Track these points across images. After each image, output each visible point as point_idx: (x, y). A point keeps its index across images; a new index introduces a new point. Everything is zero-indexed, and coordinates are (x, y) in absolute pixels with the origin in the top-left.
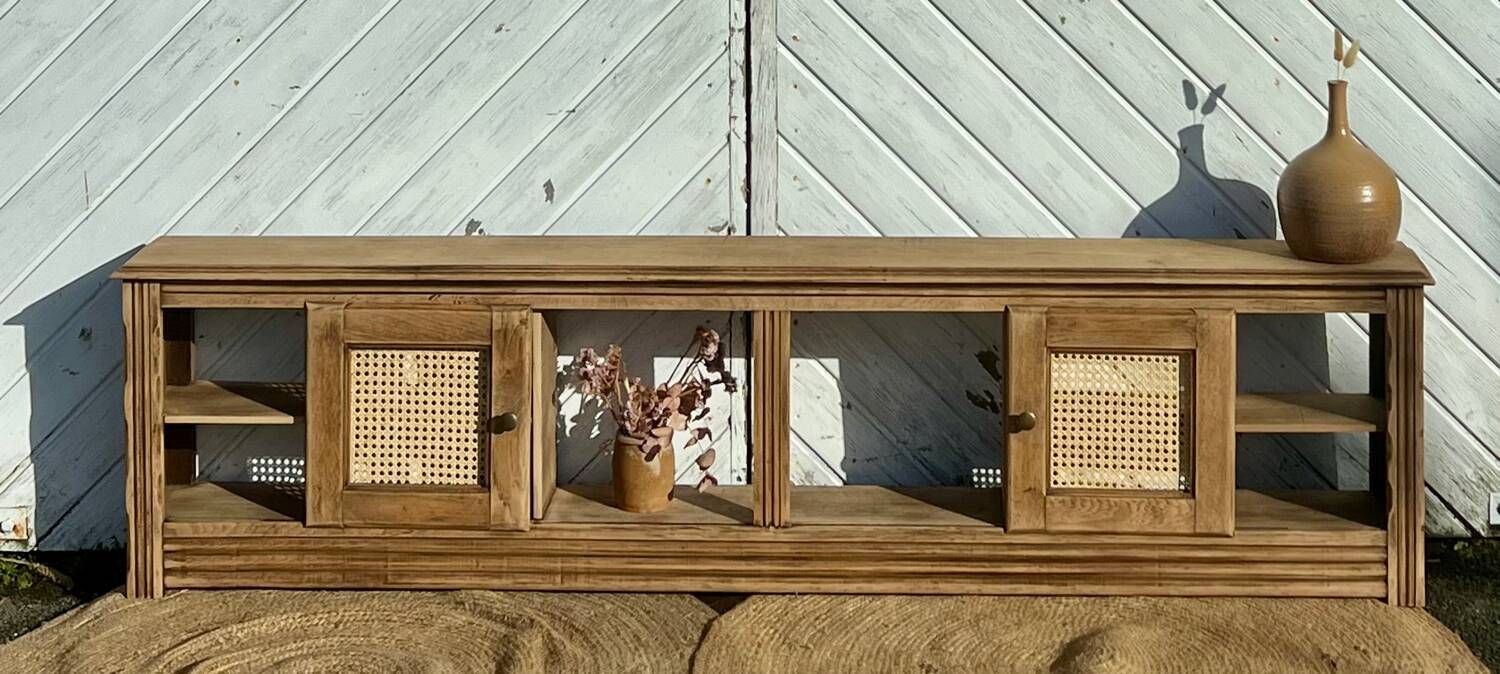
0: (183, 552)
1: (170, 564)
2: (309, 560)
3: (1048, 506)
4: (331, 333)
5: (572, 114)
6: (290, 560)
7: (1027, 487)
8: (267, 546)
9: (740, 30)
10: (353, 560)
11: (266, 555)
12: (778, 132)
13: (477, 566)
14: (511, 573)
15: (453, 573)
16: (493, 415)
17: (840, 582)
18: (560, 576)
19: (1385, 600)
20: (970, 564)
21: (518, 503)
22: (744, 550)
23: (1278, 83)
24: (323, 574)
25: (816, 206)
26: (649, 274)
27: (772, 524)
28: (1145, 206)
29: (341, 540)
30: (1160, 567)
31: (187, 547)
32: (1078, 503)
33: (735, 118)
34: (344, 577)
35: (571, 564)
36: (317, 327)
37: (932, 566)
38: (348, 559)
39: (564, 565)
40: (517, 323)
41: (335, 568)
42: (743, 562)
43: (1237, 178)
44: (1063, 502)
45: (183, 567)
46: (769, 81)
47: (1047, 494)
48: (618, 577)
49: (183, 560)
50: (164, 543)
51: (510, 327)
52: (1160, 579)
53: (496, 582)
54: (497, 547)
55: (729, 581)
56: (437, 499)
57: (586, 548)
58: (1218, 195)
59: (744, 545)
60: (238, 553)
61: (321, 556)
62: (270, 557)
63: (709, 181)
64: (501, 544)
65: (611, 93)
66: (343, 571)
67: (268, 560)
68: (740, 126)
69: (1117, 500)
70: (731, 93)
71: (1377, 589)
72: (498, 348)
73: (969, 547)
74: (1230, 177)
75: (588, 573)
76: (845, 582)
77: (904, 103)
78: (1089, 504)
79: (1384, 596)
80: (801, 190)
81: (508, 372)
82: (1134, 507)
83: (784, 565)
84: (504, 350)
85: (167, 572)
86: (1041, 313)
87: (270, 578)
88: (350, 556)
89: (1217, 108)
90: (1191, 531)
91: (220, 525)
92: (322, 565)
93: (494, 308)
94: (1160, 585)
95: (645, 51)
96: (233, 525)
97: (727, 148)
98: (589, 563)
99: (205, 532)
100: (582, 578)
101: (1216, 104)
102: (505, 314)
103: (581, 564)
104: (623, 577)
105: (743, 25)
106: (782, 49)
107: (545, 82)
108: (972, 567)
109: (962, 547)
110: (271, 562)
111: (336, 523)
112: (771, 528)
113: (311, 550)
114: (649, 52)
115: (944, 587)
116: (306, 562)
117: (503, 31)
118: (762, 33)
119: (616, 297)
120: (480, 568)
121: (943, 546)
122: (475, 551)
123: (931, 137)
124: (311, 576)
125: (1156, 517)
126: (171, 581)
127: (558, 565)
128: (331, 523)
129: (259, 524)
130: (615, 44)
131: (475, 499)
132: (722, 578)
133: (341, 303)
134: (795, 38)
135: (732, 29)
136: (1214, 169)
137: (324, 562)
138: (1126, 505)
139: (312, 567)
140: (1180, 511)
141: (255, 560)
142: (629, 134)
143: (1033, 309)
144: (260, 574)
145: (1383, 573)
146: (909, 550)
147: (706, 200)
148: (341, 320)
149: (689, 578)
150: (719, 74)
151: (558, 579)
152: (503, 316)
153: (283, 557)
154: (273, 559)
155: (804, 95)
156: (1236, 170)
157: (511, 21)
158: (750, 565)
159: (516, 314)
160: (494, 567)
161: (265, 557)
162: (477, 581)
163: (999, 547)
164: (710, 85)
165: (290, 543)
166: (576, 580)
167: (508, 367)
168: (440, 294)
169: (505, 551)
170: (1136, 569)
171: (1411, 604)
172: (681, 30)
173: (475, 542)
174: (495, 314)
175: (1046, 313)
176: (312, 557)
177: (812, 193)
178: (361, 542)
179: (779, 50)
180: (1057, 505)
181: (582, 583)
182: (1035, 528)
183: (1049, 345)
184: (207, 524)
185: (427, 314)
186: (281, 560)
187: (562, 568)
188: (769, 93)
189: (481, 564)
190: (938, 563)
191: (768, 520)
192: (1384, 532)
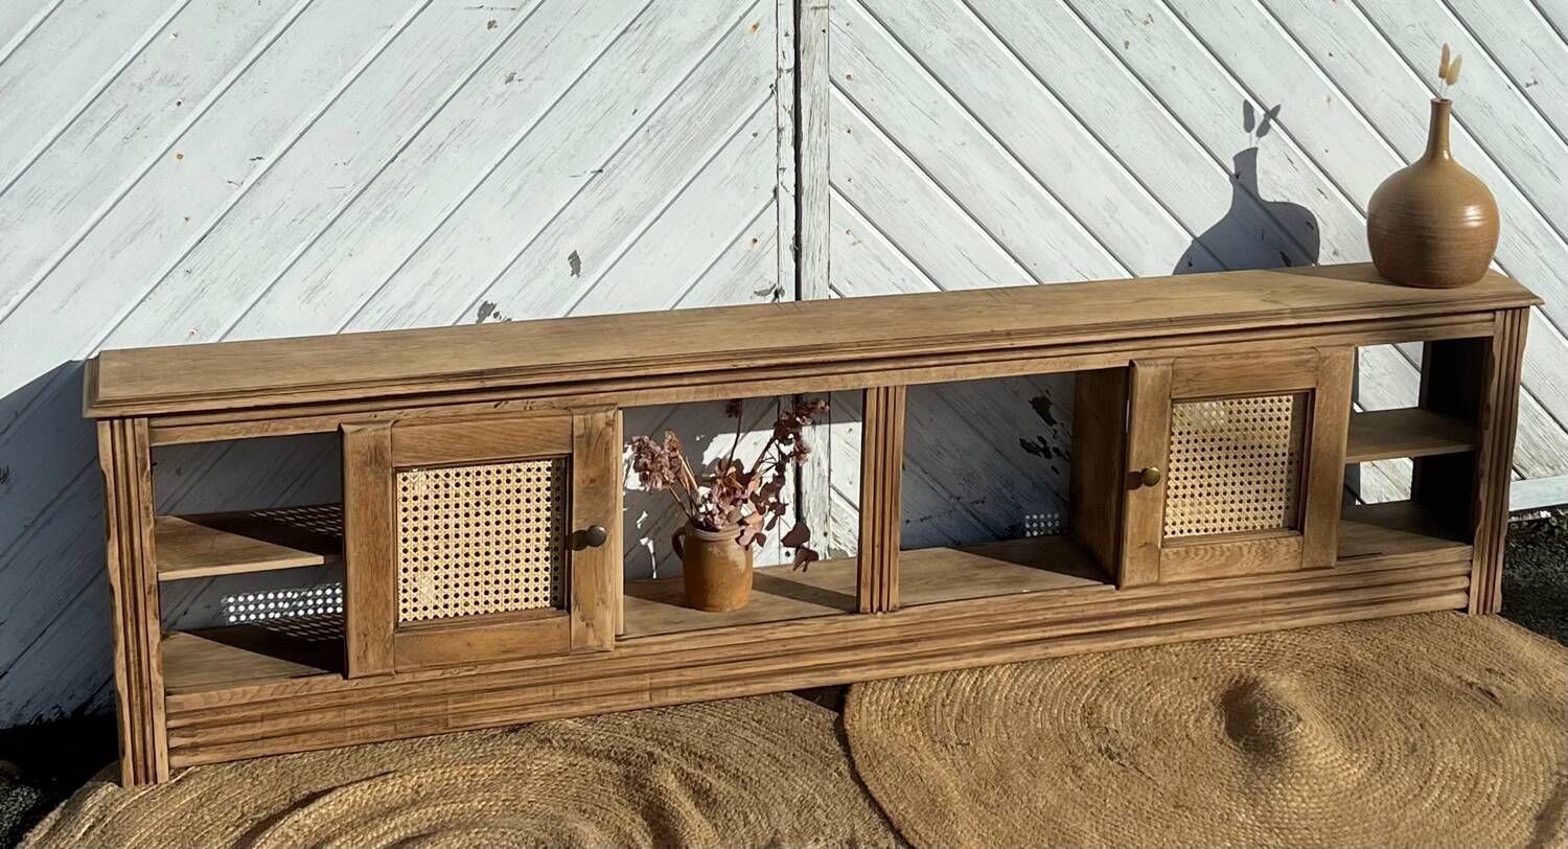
0: (193, 726)
1: (176, 742)
2: (351, 715)
3: (1162, 559)
4: (376, 457)
5: (600, 174)
6: (330, 717)
7: (1143, 542)
8: (300, 707)
9: (788, 71)
10: (407, 708)
11: (297, 716)
12: (830, 183)
13: (554, 695)
14: (593, 696)
15: (525, 707)
16: (574, 530)
17: (949, 661)
18: (647, 693)
19: (1465, 610)
20: (1080, 625)
21: (603, 623)
22: (850, 640)
23: (1329, 100)
24: (369, 729)
25: (870, 260)
26: (756, 359)
27: (880, 609)
28: (1198, 236)
29: (391, 689)
30: (1263, 605)
31: (199, 720)
32: (1192, 555)
33: (784, 169)
34: (396, 729)
35: (658, 680)
36: (358, 453)
37: (1044, 631)
38: (400, 708)
39: (654, 681)
40: (602, 425)
41: (385, 719)
42: (849, 653)
43: (1285, 200)
44: (1177, 553)
45: (192, 743)
46: (820, 127)
47: (1162, 547)
48: (712, 686)
49: (194, 736)
50: (167, 719)
51: (594, 431)
52: (1262, 616)
53: (575, 710)
54: (576, 672)
55: (834, 675)
56: (510, 629)
57: (678, 659)
58: (1267, 219)
59: (850, 635)
60: (262, 719)
61: (364, 709)
62: (304, 718)
63: (755, 241)
64: (581, 669)
65: (644, 148)
66: (393, 722)
67: (300, 722)
68: (789, 178)
69: (1229, 545)
70: (779, 142)
71: (1458, 600)
72: (579, 456)
73: (1081, 609)
74: (1279, 199)
75: (679, 686)
76: (954, 660)
77: (963, 144)
78: (1202, 552)
79: (1464, 606)
80: (854, 244)
81: (592, 481)
82: (1245, 550)
83: (892, 650)
84: (587, 458)
85: (172, 751)
86: (1167, 365)
87: (305, 741)
88: (403, 704)
89: (1271, 131)
90: (1298, 568)
91: (239, 690)
92: (368, 719)
93: (574, 411)
94: (1262, 622)
95: (681, 99)
96: (257, 688)
97: (775, 203)
98: (681, 675)
99: (220, 701)
100: (672, 692)
101: (1269, 126)
102: (589, 416)
103: (672, 677)
104: (720, 685)
105: (792, 64)
106: (834, 90)
107: (567, 139)
108: (1083, 627)
109: (1073, 609)
110: (307, 723)
111: (387, 670)
112: (879, 614)
113: (355, 703)
114: (687, 100)
115: (1055, 651)
116: (348, 718)
117: (515, 82)
118: (813, 74)
119: (715, 386)
120: (557, 698)
121: (1056, 611)
122: (551, 680)
123: (991, 179)
124: (356, 732)
125: (1265, 558)
126: (178, 761)
127: (646, 681)
128: (380, 671)
129: (289, 682)
130: (647, 92)
131: (554, 624)
132: (826, 672)
133: (388, 421)
134: (849, 77)
135: (780, 70)
136: (1267, 193)
137: (371, 715)
138: (1237, 549)
139: (356, 723)
140: (1288, 549)
141: (284, 724)
142: (665, 193)
143: (1159, 362)
144: (291, 739)
145: (1466, 585)
146: (1021, 618)
147: (752, 263)
148: (388, 442)
149: (790, 677)
150: (765, 122)
151: (646, 696)
152: (585, 420)
153: (320, 716)
154: (307, 720)
155: (859, 139)
156: (1286, 193)
157: (524, 69)
158: (857, 655)
159: (601, 416)
160: (574, 693)
161: (296, 719)
162: (554, 711)
163: (1110, 605)
164: (755, 135)
165: (329, 699)
166: (667, 696)
167: (592, 475)
168: (507, 400)
169: (586, 675)
170: (1239, 609)
171: (1488, 612)
172: (723, 72)
173: (551, 669)
174: (576, 418)
175: (1172, 364)
176: (356, 711)
177: (866, 247)
178: (416, 688)
179: (831, 90)
180: (1172, 557)
181: (673, 697)
182: (1150, 581)
183: (1173, 397)
184: (222, 692)
185: (495, 426)
186: (315, 719)
187: (651, 684)
188: (820, 141)
189: (557, 693)
190: (1049, 628)
191: (876, 606)
192: (1471, 547)
